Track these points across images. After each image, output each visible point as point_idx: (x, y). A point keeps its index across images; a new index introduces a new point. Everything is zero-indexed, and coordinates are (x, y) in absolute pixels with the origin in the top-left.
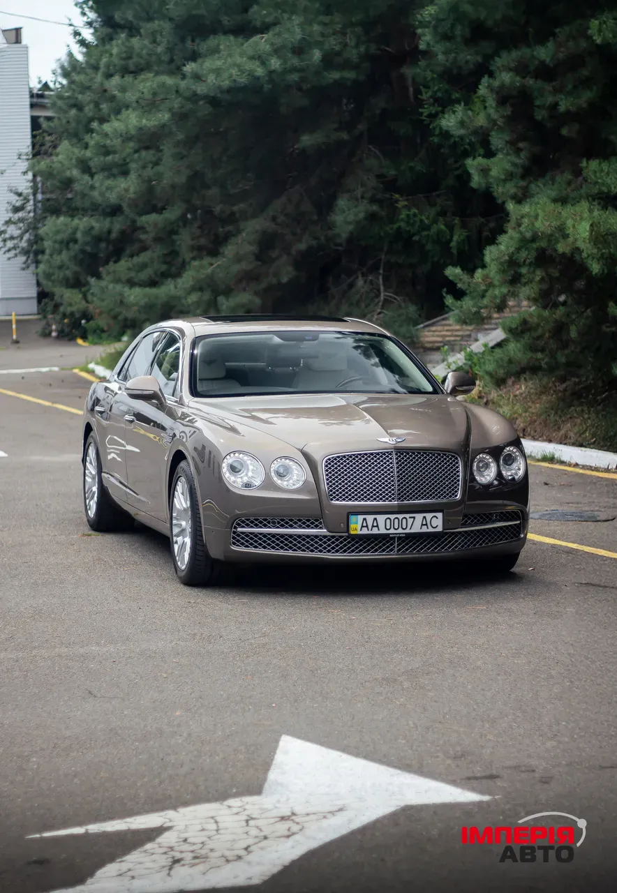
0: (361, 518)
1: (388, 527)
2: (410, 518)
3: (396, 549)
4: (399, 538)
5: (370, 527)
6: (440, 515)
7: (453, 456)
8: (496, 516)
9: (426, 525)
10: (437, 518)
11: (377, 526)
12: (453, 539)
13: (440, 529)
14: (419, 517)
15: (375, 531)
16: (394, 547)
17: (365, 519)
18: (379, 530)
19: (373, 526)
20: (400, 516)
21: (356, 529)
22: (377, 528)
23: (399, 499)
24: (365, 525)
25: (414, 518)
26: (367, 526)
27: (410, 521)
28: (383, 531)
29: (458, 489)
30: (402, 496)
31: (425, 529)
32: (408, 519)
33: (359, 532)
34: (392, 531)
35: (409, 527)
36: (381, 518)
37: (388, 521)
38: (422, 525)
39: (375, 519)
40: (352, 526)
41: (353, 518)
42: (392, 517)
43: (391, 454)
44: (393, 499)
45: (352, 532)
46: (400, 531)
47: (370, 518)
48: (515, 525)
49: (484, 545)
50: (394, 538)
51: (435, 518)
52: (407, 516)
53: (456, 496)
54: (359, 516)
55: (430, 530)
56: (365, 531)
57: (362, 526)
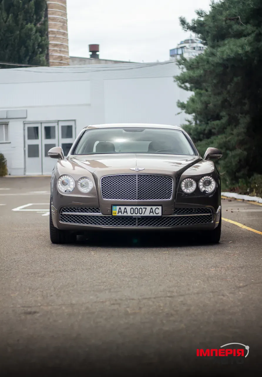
0: (118, 207)
1: (132, 213)
2: (144, 208)
3: (137, 224)
4: (139, 219)
5: (123, 212)
6: (160, 208)
7: (170, 178)
8: (195, 210)
9: (153, 212)
10: (158, 209)
11: (126, 212)
12: (168, 220)
13: (160, 214)
14: (149, 208)
15: (125, 214)
16: (136, 223)
17: (120, 208)
18: (127, 214)
19: (124, 212)
20: (139, 207)
21: (116, 213)
22: (126, 213)
23: (139, 198)
24: (120, 211)
25: (146, 208)
26: (121, 212)
27: (144, 210)
28: (129, 214)
29: (171, 195)
30: (140, 197)
31: (152, 214)
32: (143, 209)
33: (117, 215)
34: (134, 215)
35: (143, 213)
36: (128, 208)
37: (132, 209)
38: (150, 212)
39: (125, 208)
40: (114, 212)
41: (114, 207)
42: (134, 207)
43: (135, 176)
44: (135, 198)
45: (113, 215)
46: (138, 215)
47: (123, 208)
48: (208, 215)
49: (187, 224)
50: (135, 218)
51: (157, 209)
52: (142, 207)
53: (170, 198)
54: (117, 206)
55: (155, 215)
56: (120, 214)
57: (119, 212)
